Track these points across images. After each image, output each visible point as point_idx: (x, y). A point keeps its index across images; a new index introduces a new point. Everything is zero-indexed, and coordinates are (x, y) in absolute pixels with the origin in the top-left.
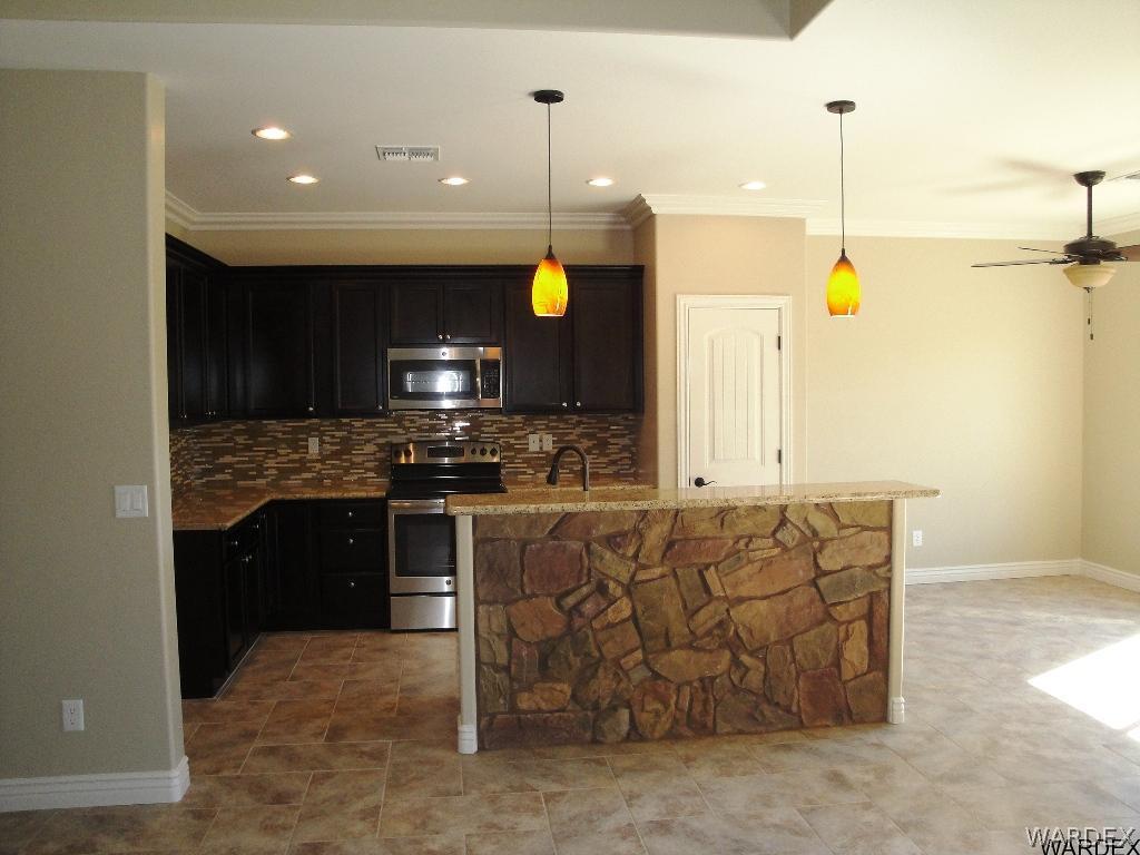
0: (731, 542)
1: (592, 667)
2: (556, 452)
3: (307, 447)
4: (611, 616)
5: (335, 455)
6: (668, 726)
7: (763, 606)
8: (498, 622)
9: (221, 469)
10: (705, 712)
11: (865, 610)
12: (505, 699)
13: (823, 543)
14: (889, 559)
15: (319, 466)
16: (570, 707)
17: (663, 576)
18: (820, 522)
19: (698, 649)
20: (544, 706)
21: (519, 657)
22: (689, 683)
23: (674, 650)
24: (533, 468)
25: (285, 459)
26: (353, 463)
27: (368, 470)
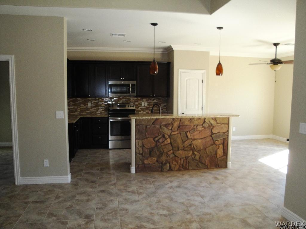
0: (193, 126)
1: (161, 154)
2: (148, 107)
3: (88, 105)
4: (166, 142)
5: (94, 107)
6: (178, 168)
7: (200, 141)
8: (140, 144)
10: (186, 165)
11: (222, 142)
12: (141, 161)
13: (213, 127)
14: (228, 131)
15: (91, 109)
16: (156, 163)
17: (177, 134)
18: (213, 122)
19: (185, 150)
20: (150, 163)
21: (145, 151)
22: (183, 158)
23: (180, 150)
24: (142, 110)
25: (82, 108)
26: (99, 109)
27: (102, 110)
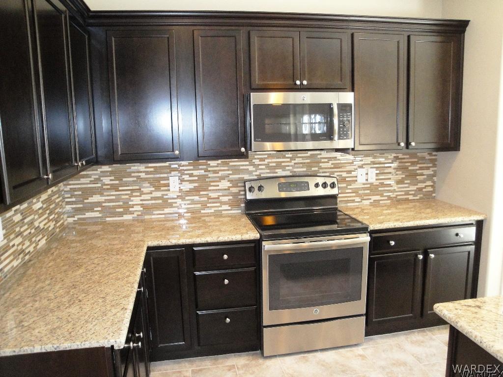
2: (377, 183)
3: (168, 185)
9: (91, 208)
15: (179, 202)
24: (359, 195)
25: (148, 197)
26: (209, 198)
27: (223, 203)
